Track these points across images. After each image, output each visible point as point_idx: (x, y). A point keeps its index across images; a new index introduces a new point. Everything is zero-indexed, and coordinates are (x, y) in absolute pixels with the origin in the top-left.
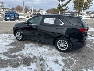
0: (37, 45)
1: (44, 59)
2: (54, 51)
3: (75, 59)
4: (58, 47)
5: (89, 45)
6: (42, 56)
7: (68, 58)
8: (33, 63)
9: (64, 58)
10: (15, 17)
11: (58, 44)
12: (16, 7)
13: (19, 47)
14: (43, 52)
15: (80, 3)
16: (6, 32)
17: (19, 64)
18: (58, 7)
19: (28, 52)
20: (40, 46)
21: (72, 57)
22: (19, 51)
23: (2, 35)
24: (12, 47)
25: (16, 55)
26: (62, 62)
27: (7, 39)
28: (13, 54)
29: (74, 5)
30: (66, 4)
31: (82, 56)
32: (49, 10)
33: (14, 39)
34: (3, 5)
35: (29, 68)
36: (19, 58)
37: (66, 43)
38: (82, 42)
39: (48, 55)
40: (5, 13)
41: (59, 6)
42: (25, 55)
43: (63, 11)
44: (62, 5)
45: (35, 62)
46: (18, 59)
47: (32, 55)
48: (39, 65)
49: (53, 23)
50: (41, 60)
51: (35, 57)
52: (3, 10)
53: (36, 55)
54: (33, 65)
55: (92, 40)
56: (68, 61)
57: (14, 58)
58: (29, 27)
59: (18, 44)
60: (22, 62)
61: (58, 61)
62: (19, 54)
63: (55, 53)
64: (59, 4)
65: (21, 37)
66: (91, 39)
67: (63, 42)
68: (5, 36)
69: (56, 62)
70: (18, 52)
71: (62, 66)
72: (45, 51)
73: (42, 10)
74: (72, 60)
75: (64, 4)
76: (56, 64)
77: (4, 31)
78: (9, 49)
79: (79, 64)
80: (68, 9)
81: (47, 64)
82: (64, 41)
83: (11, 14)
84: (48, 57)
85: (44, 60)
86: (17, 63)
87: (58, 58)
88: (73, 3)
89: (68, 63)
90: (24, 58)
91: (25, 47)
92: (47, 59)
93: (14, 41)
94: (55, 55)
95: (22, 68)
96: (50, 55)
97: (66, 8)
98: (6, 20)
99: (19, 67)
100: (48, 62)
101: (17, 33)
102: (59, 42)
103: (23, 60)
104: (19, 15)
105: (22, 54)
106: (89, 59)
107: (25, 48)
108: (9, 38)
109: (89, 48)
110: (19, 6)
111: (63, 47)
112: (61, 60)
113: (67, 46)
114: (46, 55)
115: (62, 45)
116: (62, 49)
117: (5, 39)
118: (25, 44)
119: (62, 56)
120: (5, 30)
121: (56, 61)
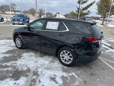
0: (38, 54)
1: (39, 73)
2: (56, 64)
3: (79, 77)
4: (61, 59)
5: (105, 59)
6: (38, 69)
7: (70, 75)
8: (24, 77)
9: (65, 74)
10: (24, 20)
11: (61, 55)
12: (29, 10)
13: (15, 56)
14: (41, 65)
15: (106, 6)
16: (8, 38)
17: (5, 77)
18: (77, 10)
19: (23, 63)
20: (41, 57)
21: (76, 74)
22: (13, 60)
23: (2, 40)
24: (8, 55)
25: (7, 66)
26: (61, 79)
27: (6, 45)
28: (4, 64)
29: (97, 9)
30: (88, 7)
31: (90, 74)
32: (67, 14)
33: (14, 46)
34: (15, 7)
35: (15, 83)
36: (10, 69)
37: (71, 55)
38: (91, 55)
39: (46, 68)
40: (14, 16)
41: (79, 9)
42: (18, 67)
43: (83, 15)
44: (83, 8)
45: (27, 76)
46: (8, 71)
47: (27, 67)
48: (30, 80)
49: (57, 29)
50: (34, 75)
51: (29, 70)
52: (14, 13)
53: (30, 68)
54: (22, 79)
55: (112, 54)
56: (69, 78)
57: (3, 69)
58: (31, 32)
59: (16, 52)
60: (11, 75)
61: (56, 78)
62: (11, 64)
63: (56, 67)
64: (78, 7)
65: (21, 44)
66: (112, 52)
67: (66, 54)
68: (5, 42)
69: (53, 79)
70: (11, 62)
71: (58, 84)
72: (44, 63)
73: (58, 13)
74: (75, 77)
75: (85, 7)
76: (52, 81)
77: (7, 36)
78: (3, 58)
79: (83, 84)
80: (90, 13)
81: (40, 80)
82: (68, 52)
83: (20, 18)
84: (45, 71)
85: (38, 75)
86: (4, 75)
87: (57, 74)
88: (97, 6)
89: (68, 81)
90: (15, 70)
91: (22, 56)
92: (43, 74)
93: (13, 49)
94: (55, 69)
95: (7, 82)
96: (48, 69)
97: (87, 12)
98: (14, 24)
99: (5, 80)
100: (42, 78)
101: (17, 39)
102: (62, 52)
103: (13, 72)
104: (29, 19)
105: (15, 65)
106: (99, 78)
107: (22, 58)
108: (9, 45)
109: (104, 63)
110: (33, 9)
111: (67, 59)
112: (60, 77)
113: (72, 59)
114: (43, 68)
115: (66, 57)
116: (66, 63)
117: (3, 46)
118: (24, 53)
119: (64, 72)
120: (9, 35)
121: (53, 77)
